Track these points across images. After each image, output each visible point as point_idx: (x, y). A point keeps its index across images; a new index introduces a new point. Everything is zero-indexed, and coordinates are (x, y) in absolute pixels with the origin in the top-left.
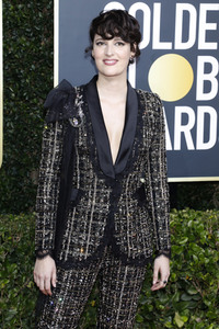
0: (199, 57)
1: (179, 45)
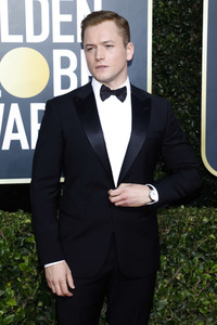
0: (54, 51)
1: (31, 38)
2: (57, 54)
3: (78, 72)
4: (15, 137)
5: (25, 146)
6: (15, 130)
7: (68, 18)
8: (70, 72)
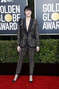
2: (13, 15)
3: (16, 18)
4: (7, 28)
5: (9, 29)
6: (7, 27)
7: (15, 9)
8: (15, 18)
